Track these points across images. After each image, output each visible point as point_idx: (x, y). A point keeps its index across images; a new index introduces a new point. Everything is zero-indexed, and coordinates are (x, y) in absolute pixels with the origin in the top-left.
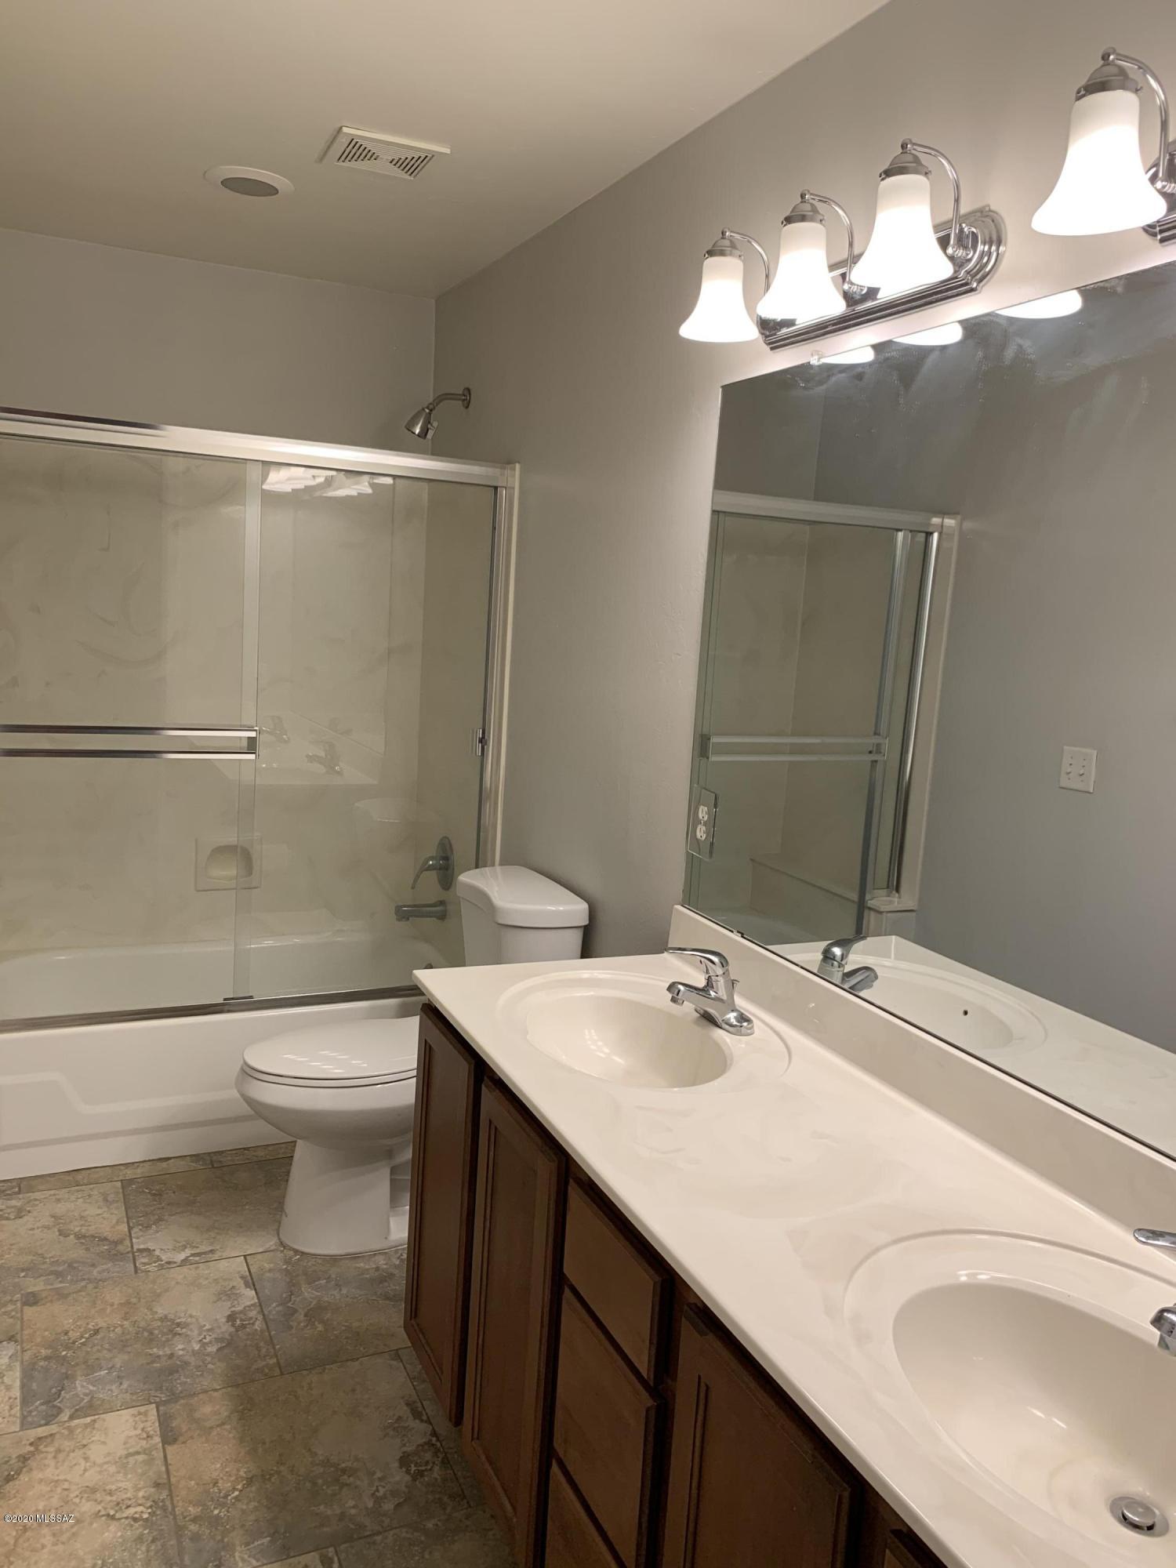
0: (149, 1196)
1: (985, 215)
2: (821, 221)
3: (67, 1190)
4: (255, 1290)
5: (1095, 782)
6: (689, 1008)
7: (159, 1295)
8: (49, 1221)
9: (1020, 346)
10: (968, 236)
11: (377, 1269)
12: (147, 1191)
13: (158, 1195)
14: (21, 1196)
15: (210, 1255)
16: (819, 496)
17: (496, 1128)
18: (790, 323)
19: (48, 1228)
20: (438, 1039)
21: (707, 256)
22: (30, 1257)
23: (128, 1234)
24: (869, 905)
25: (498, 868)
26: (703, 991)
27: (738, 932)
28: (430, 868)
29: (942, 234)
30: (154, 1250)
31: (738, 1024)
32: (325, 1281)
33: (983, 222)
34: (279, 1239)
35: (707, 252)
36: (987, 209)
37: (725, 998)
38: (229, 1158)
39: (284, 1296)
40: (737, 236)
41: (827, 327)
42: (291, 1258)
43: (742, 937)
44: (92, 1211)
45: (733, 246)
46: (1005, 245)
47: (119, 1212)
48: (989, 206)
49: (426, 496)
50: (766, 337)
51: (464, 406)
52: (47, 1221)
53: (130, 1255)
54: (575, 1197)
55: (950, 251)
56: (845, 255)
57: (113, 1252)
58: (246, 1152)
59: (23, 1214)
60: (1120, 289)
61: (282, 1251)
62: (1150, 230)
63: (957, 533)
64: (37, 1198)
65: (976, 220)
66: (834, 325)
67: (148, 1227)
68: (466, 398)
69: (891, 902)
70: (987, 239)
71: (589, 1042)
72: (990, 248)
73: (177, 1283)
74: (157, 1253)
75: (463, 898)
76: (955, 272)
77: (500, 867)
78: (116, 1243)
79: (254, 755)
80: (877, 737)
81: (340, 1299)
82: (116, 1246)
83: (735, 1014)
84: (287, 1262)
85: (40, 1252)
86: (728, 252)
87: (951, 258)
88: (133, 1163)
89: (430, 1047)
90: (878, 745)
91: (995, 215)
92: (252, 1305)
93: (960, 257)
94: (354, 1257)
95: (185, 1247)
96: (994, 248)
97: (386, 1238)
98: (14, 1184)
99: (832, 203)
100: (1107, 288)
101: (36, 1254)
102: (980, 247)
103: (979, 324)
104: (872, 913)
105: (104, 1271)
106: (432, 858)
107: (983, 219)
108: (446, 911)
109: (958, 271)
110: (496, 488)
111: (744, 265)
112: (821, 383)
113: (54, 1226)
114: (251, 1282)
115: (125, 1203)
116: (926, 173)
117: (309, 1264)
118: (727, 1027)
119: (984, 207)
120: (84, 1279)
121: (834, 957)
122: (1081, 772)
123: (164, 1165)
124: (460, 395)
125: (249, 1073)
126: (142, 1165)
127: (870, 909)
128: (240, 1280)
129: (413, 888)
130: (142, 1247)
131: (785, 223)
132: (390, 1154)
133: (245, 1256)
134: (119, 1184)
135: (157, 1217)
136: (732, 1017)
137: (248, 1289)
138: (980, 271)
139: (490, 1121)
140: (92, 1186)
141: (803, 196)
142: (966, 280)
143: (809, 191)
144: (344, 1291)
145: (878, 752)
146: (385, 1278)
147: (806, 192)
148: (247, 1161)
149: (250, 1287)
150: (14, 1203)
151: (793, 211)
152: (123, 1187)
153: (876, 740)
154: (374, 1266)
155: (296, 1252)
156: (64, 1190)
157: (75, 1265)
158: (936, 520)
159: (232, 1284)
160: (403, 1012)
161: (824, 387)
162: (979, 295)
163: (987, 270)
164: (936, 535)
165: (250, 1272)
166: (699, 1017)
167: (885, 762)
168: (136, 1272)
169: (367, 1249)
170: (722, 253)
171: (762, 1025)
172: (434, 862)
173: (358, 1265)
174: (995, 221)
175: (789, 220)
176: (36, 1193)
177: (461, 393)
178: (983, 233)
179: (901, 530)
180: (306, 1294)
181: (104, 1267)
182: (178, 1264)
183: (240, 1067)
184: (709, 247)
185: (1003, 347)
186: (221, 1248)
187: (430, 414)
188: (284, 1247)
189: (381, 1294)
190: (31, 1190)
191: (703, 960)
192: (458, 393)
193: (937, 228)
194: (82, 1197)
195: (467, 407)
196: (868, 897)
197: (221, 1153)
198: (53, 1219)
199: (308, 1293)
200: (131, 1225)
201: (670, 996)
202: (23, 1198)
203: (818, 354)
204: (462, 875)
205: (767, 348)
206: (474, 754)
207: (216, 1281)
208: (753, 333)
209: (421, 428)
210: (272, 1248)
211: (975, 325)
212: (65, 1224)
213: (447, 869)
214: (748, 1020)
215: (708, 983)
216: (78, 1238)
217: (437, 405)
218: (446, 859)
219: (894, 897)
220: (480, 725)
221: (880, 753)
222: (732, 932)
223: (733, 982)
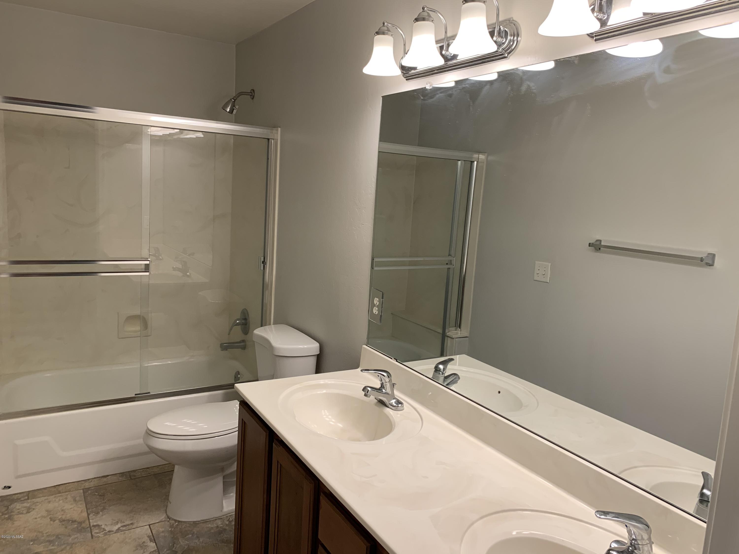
0: (98, 497)
1: (510, 22)
2: (432, 21)
3: (53, 496)
4: (155, 543)
5: (550, 278)
6: (372, 399)
7: (105, 549)
8: (45, 514)
9: (529, 86)
10: (503, 32)
11: (217, 527)
12: (97, 494)
13: (102, 496)
14: (29, 501)
15: (131, 526)
16: (420, 145)
17: (281, 465)
18: (415, 68)
19: (44, 517)
20: (248, 418)
21: (376, 34)
22: (35, 534)
23: (87, 518)
24: (447, 335)
25: (273, 326)
26: (379, 390)
27: (395, 359)
28: (237, 324)
29: (491, 30)
30: (101, 525)
31: (397, 405)
32: (191, 535)
33: (510, 25)
34: (167, 515)
35: (376, 33)
36: (512, 19)
37: (390, 393)
38: (139, 474)
39: (171, 544)
40: (390, 25)
41: (434, 71)
42: (173, 525)
43: (397, 361)
44: (67, 506)
45: (389, 30)
46: (521, 37)
47: (83, 506)
48: (512, 18)
49: (232, 141)
50: (404, 74)
51: (251, 99)
52: (44, 514)
53: (89, 529)
54: (324, 501)
55: (495, 38)
56: (443, 37)
57: (80, 528)
58: (148, 470)
59: (30, 510)
60: (576, 62)
61: (168, 521)
62: (591, 35)
63: (485, 163)
64: (38, 501)
65: (507, 25)
66: (437, 70)
67: (98, 513)
68: (252, 94)
69: (457, 333)
70: (512, 34)
71: (325, 416)
72: (514, 38)
73: (114, 542)
74: (103, 527)
75: (256, 342)
76: (498, 48)
77: (273, 325)
78: (80, 523)
79: (148, 273)
80: (450, 257)
81: (199, 545)
82: (81, 525)
83: (395, 400)
84: (171, 526)
85: (40, 531)
86: (386, 33)
87: (495, 42)
88: (89, 479)
89: (245, 422)
90: (451, 261)
91: (516, 22)
92: (154, 551)
93: (499, 42)
94: (205, 522)
95: (117, 523)
96: (515, 38)
97: (221, 511)
98: (25, 494)
99: (437, 12)
100: (570, 61)
101: (39, 532)
102: (509, 38)
103: (509, 74)
104: (449, 339)
105: (75, 538)
106: (238, 320)
107: (510, 24)
108: (246, 345)
109: (499, 48)
110: (268, 139)
111: (394, 39)
112: (431, 98)
113: (47, 516)
114: (153, 539)
115: (85, 501)
116: (484, 2)
117: (183, 526)
118: (391, 407)
119: (510, 18)
120: (65, 544)
121: (440, 370)
122: (544, 274)
123: (105, 479)
124: (249, 93)
125: (150, 434)
126: (93, 480)
127: (448, 336)
128: (147, 538)
129: (229, 334)
130: (95, 524)
131: (415, 21)
132: (222, 470)
133: (149, 525)
134: (82, 491)
135: (102, 507)
136: (393, 402)
137: (152, 543)
138: (510, 48)
139: (278, 462)
140: (67, 493)
141: (423, 8)
142: (502, 53)
143: (426, 6)
144: (201, 540)
145: (451, 264)
146: (221, 531)
147: (425, 7)
148: (149, 475)
149: (152, 542)
150: (25, 505)
151: (418, 16)
152: (84, 492)
153: (450, 258)
154: (216, 526)
155: (176, 521)
156: (52, 496)
157: (60, 536)
158: (476, 156)
159: (143, 540)
160: (227, 398)
161: (432, 100)
162: (509, 60)
163: (513, 48)
164: (475, 162)
165: (152, 533)
166: (377, 402)
167: (454, 268)
168: (92, 538)
169: (212, 517)
170: (383, 33)
171: (408, 405)
172: (240, 321)
173: (207, 526)
174: (515, 25)
175: (417, 20)
176: (37, 499)
177: (249, 91)
178: (510, 31)
179: (460, 160)
180: (182, 543)
181: (76, 536)
182: (115, 532)
183: (145, 430)
184: (377, 30)
185: (521, 85)
186: (136, 522)
187: (234, 102)
188: (170, 519)
189: (220, 540)
190: (34, 497)
191: (379, 375)
192: (249, 92)
193: (489, 26)
194: (62, 500)
195: (253, 99)
196: (447, 331)
197: (134, 471)
198: (47, 512)
199: (183, 543)
200: (89, 512)
201: (364, 393)
202: (30, 502)
203: (430, 84)
204: (255, 330)
205: (405, 79)
206: (260, 269)
207: (135, 539)
208: (398, 72)
209: (230, 109)
210: (163, 520)
211: (507, 74)
212: (53, 514)
213: (246, 325)
214: (401, 403)
215: (381, 386)
216: (61, 522)
217: (238, 98)
218: (245, 319)
219: (459, 331)
220: (263, 255)
221: (452, 264)
222: (392, 359)
223: (394, 384)
